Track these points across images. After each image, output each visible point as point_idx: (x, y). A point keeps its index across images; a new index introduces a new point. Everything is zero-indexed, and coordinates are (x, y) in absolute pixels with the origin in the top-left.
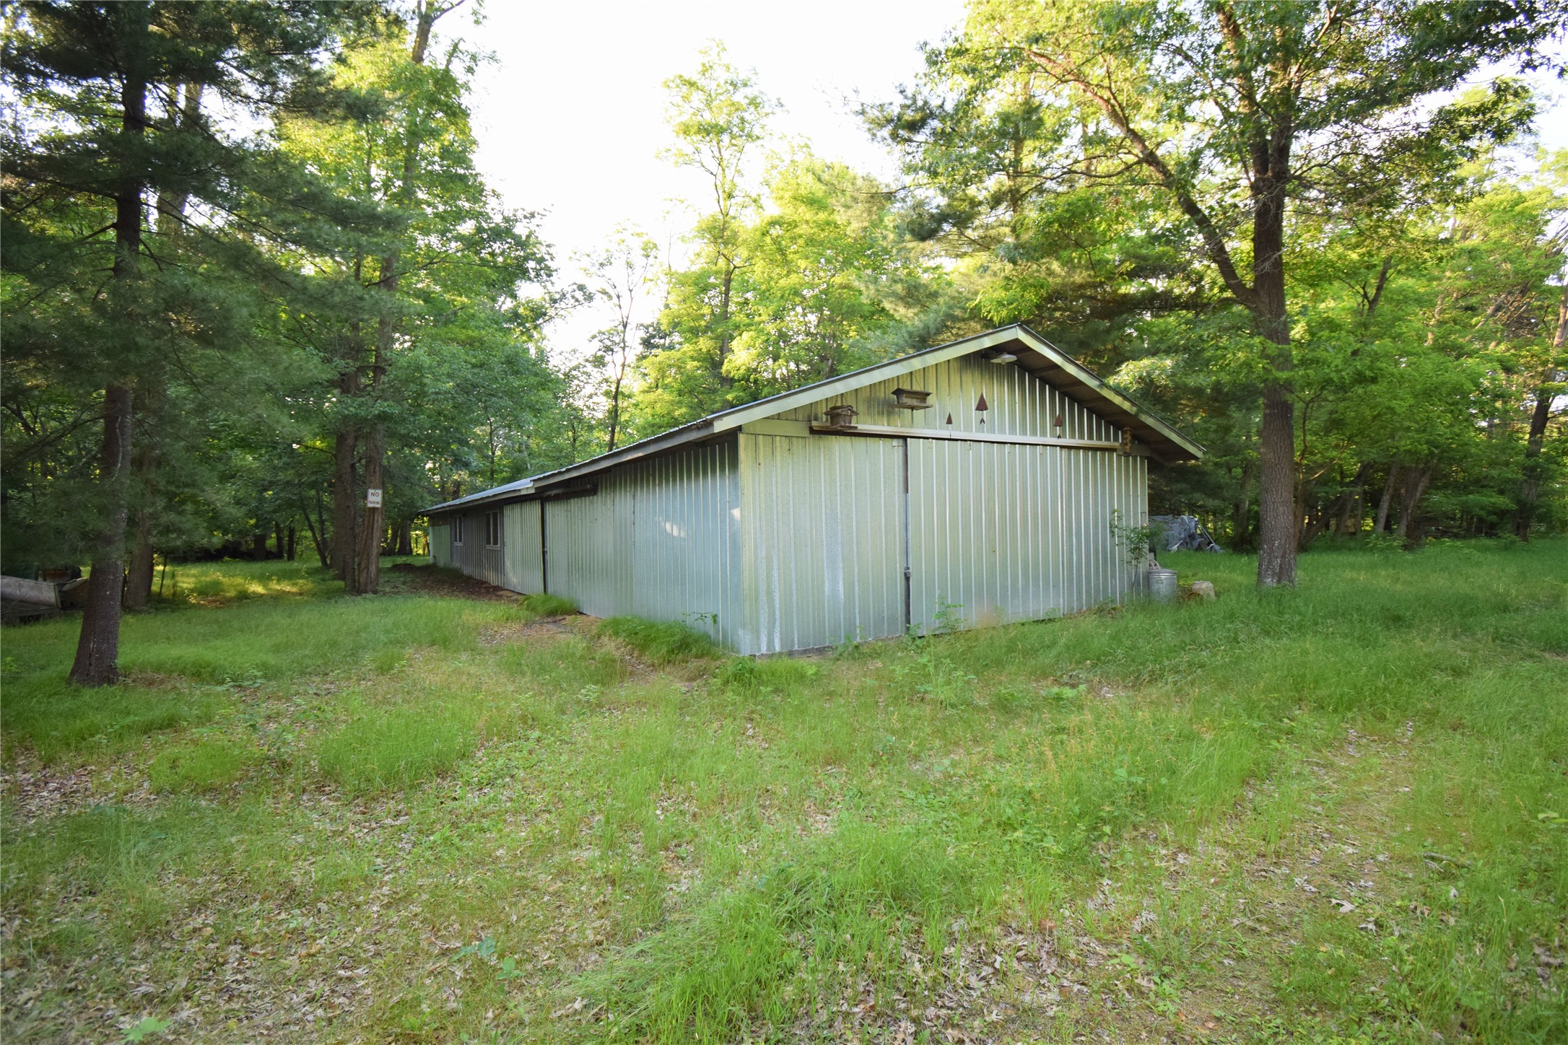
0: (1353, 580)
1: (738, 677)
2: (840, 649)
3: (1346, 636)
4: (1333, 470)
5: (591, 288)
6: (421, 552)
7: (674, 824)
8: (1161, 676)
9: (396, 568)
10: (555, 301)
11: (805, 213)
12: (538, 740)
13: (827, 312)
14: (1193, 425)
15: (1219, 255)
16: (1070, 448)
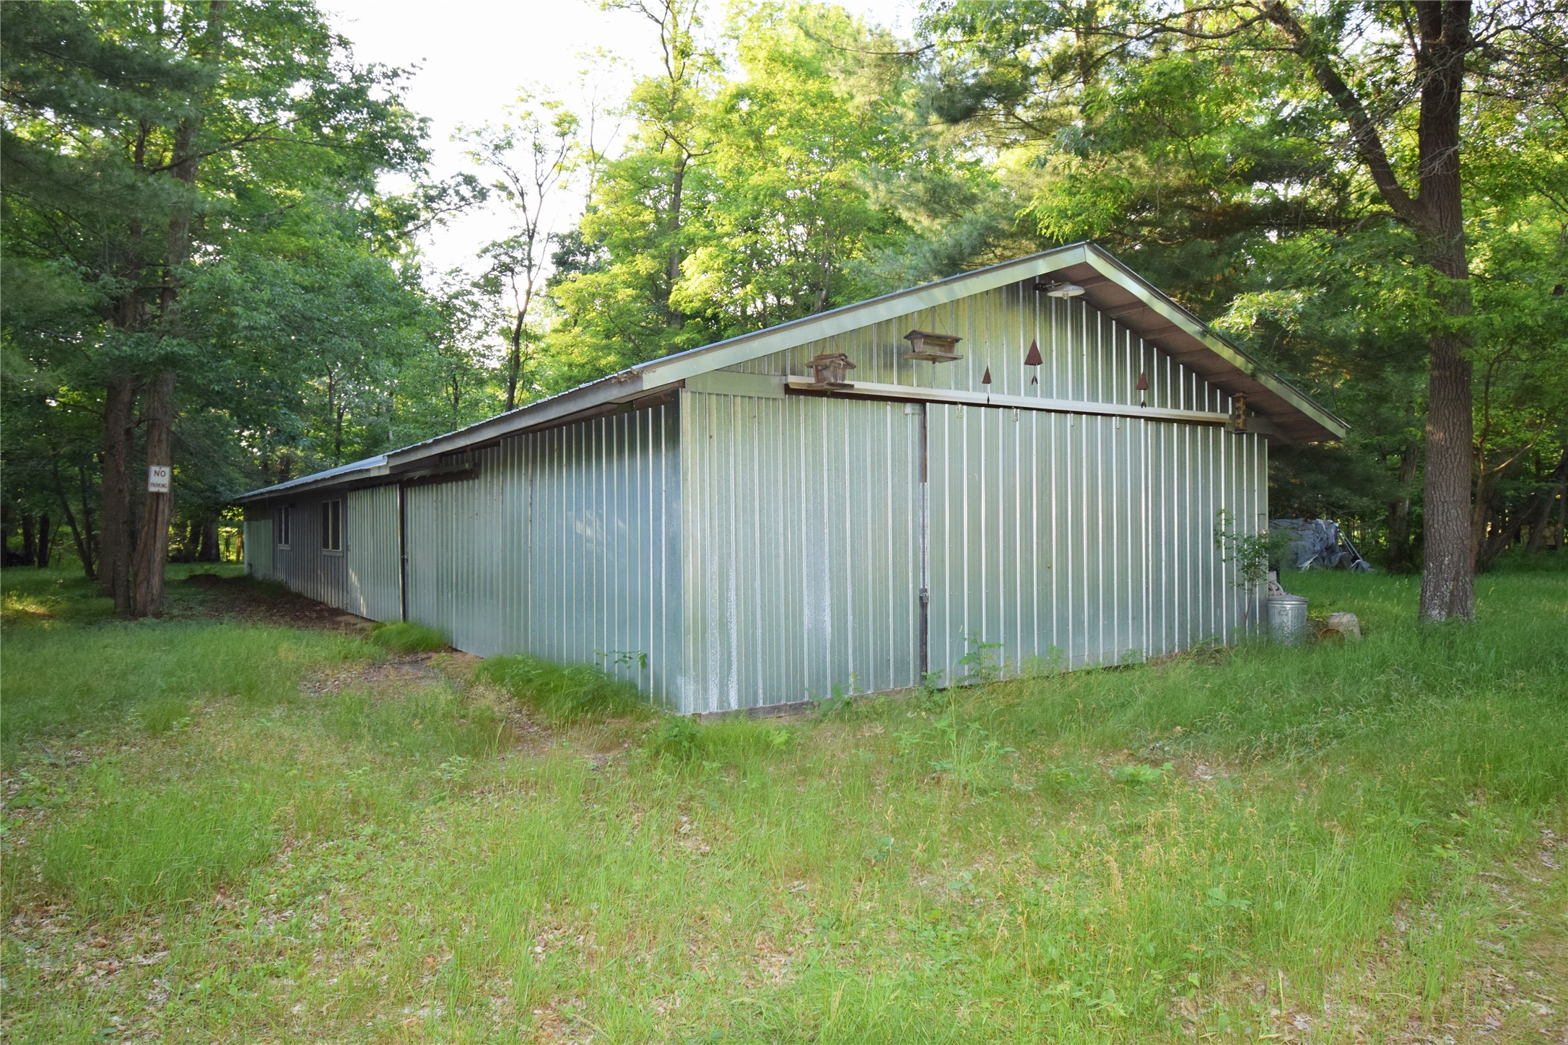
0: (1552, 614)
1: (673, 745)
2: (824, 707)
3: (1541, 693)
4: (1526, 458)
5: (484, 181)
6: (233, 557)
7: (561, 967)
8: (1281, 749)
9: (193, 580)
10: (432, 199)
11: (785, 81)
12: (373, 838)
13: (820, 223)
14: (1333, 391)
15: (1371, 152)
16: (1158, 420)
